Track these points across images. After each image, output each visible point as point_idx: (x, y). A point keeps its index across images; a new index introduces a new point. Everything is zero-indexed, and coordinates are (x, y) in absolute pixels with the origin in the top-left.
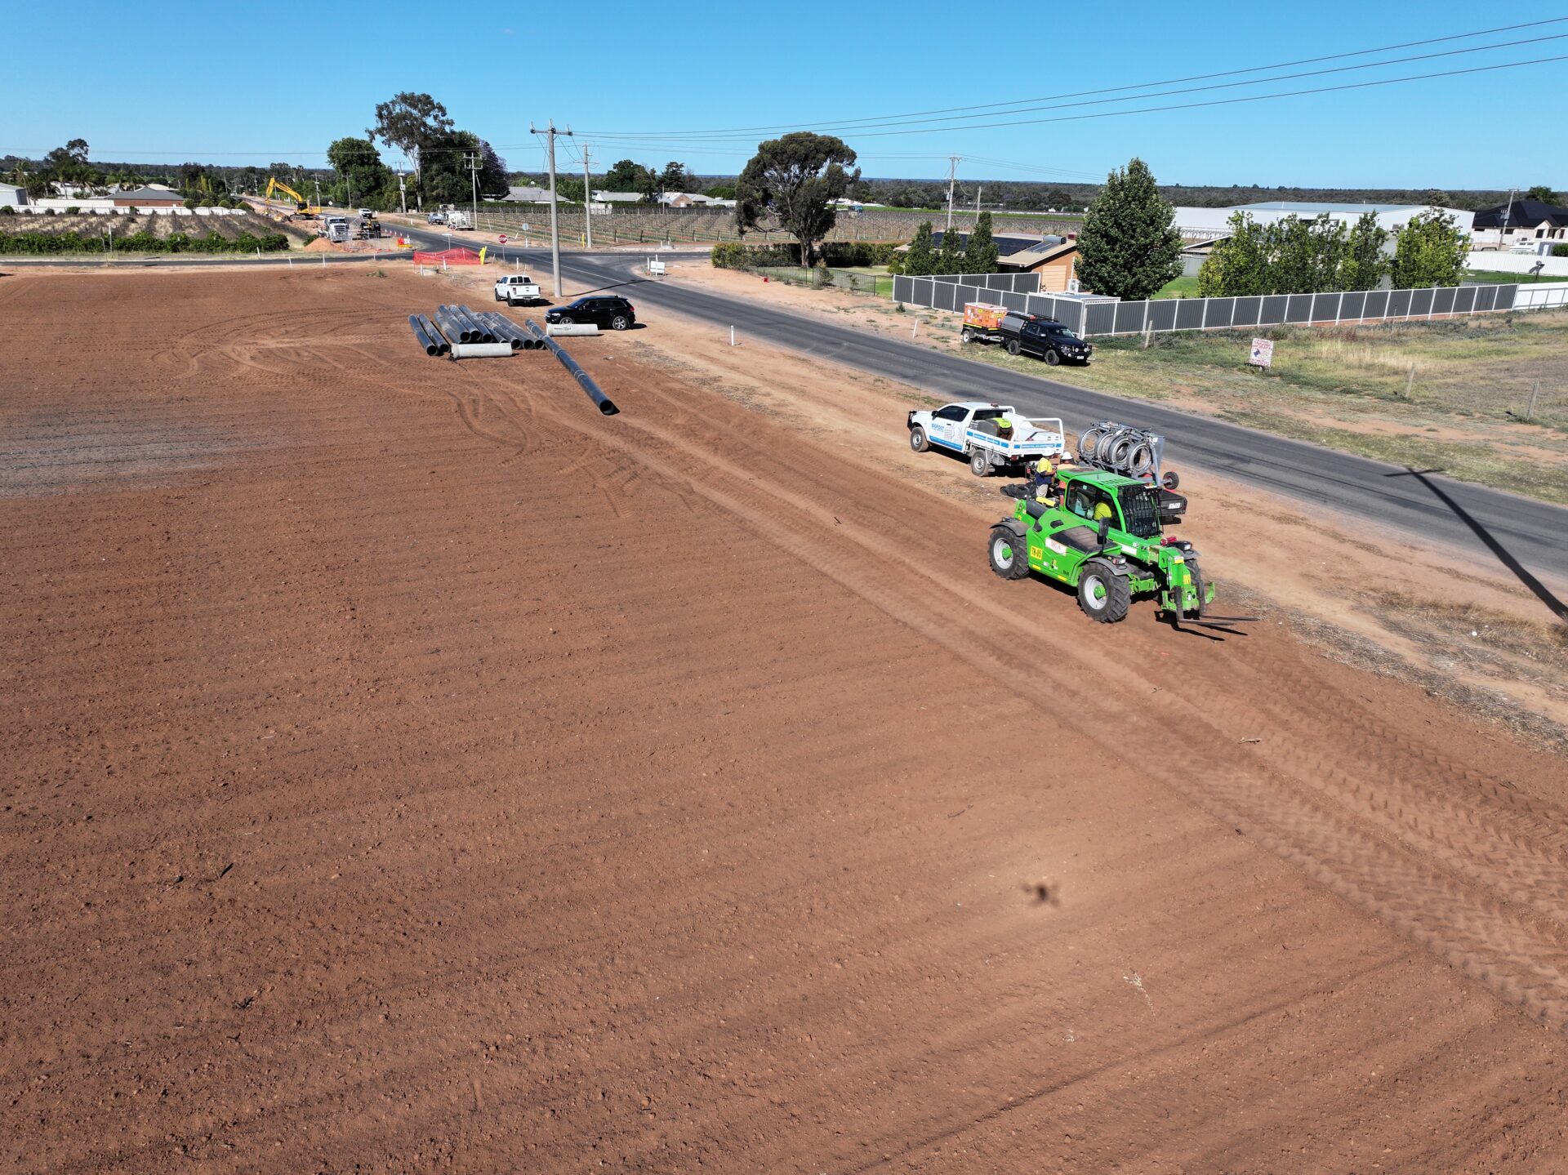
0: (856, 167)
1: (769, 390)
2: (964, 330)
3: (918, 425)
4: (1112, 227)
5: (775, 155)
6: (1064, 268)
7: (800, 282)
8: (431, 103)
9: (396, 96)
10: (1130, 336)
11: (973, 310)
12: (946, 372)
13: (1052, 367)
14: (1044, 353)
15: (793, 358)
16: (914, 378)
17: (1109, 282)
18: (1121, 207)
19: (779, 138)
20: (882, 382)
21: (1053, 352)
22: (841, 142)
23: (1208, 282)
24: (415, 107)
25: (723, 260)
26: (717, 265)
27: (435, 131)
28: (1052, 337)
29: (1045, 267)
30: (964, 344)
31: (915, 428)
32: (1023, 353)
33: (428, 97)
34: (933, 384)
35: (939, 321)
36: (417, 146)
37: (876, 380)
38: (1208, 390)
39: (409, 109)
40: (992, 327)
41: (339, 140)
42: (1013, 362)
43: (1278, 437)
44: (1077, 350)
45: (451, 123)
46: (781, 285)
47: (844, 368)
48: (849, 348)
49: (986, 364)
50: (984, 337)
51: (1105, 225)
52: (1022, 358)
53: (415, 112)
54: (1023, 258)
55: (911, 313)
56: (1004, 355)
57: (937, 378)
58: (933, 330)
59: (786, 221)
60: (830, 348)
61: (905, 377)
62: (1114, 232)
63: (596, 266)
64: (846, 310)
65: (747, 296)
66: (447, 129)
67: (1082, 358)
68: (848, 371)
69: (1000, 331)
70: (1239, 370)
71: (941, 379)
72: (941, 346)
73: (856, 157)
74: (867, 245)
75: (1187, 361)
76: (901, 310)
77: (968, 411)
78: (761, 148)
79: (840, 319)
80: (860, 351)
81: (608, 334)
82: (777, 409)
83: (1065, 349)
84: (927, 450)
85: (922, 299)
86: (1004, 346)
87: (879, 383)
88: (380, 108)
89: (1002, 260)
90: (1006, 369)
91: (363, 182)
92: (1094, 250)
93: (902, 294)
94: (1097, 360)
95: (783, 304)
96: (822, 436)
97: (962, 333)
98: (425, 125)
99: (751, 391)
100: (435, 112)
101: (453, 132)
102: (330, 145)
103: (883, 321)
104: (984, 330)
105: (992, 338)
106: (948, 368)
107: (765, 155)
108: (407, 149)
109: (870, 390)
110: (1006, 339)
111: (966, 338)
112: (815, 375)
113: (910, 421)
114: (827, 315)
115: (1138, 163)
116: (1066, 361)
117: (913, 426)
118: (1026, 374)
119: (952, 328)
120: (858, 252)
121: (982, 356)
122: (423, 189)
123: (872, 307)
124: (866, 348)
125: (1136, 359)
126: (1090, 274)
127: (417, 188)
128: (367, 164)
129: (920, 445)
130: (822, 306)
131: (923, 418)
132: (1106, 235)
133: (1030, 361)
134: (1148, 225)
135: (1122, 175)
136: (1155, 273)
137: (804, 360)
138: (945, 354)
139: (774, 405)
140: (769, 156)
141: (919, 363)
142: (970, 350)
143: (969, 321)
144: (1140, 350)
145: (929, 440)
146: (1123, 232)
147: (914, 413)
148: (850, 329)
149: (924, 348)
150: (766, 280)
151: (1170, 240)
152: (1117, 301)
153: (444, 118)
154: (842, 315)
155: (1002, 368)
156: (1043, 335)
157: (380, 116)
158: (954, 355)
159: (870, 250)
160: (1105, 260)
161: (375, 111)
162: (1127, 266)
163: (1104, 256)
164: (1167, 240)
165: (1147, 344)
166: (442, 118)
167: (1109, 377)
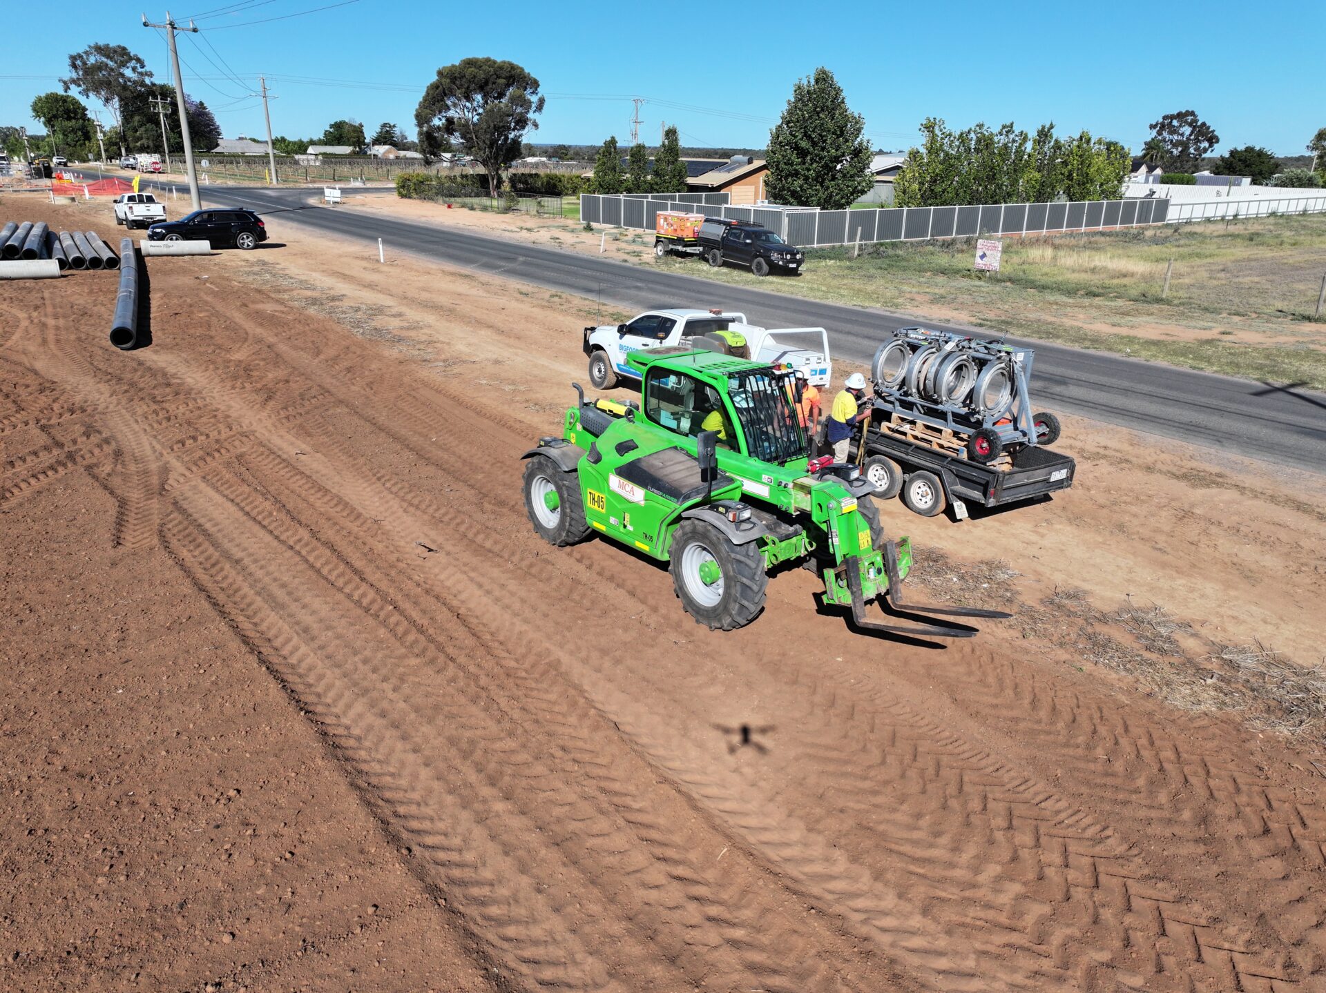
0: (540, 95)
1: (404, 309)
2: (658, 241)
3: (598, 347)
4: (802, 139)
5: (453, 80)
6: (752, 188)
7: (484, 209)
8: (128, 54)
9: (90, 47)
10: (834, 247)
11: (666, 219)
12: (639, 284)
13: (761, 278)
14: (751, 262)
15: (453, 274)
16: (600, 292)
17: (801, 196)
18: (810, 117)
19: (457, 63)
20: (560, 297)
21: (761, 260)
22: (522, 69)
23: (904, 192)
24: (111, 59)
25: (408, 190)
26: (402, 196)
27: (135, 82)
28: (759, 243)
29: (734, 187)
30: (658, 258)
31: (595, 353)
32: (725, 264)
33: (124, 49)
34: (624, 298)
35: (630, 238)
36: (116, 99)
37: (552, 296)
38: (942, 297)
39: (104, 59)
40: (688, 236)
41: (43, 95)
42: (717, 273)
43: (1064, 347)
44: (789, 257)
45: (150, 75)
46: (465, 210)
47: (515, 284)
48: (524, 263)
49: (685, 276)
50: (680, 248)
51: (795, 136)
52: (725, 270)
53: (111, 63)
54: (712, 178)
55: (600, 231)
56: (704, 267)
57: (628, 291)
58: (623, 245)
59: (470, 148)
60: (502, 263)
61: (589, 290)
62: (804, 144)
63: (271, 197)
64: (529, 230)
65: (423, 219)
66: (147, 81)
67: (794, 266)
68: (519, 286)
69: (699, 241)
70: (963, 276)
71: (633, 292)
72: (633, 260)
73: (538, 85)
74: (556, 176)
75: (905, 269)
76: (589, 228)
77: (674, 322)
78: (440, 73)
79: (523, 238)
80: (538, 266)
81: (226, 255)
82: (404, 333)
83: (775, 256)
84: (615, 386)
85: (611, 218)
86: (702, 257)
87: (556, 299)
88: (73, 59)
89: (691, 180)
90: (710, 281)
91: (71, 136)
92: (785, 164)
93: (590, 215)
94: (808, 270)
95: (461, 226)
96: (457, 369)
97: (656, 246)
98: (122, 75)
99: (379, 311)
100: (133, 63)
101: (154, 85)
102: (33, 99)
103: (567, 238)
104: (680, 241)
105: (689, 250)
106: (641, 280)
107: (443, 80)
108: (107, 100)
109: (543, 307)
110: (706, 248)
111: (660, 250)
112: (475, 292)
113: (586, 341)
114: (507, 234)
115: (824, 72)
116: (775, 270)
117: (592, 349)
118: (734, 285)
119: (644, 244)
120: (548, 183)
121: (678, 268)
122: (126, 140)
123: (558, 227)
124: (546, 263)
125: (850, 268)
126: (783, 189)
127: (120, 138)
128: (74, 118)
129: (604, 378)
130: (503, 226)
131: (606, 336)
132: (796, 148)
133: (736, 273)
134: (838, 137)
135: (809, 86)
136: (848, 186)
137: (466, 276)
138: (638, 267)
139: (402, 328)
140: (448, 81)
141: (606, 276)
142: (666, 263)
143: (662, 232)
144: (850, 259)
145: (617, 370)
146: (814, 144)
147: (593, 329)
148: (532, 246)
149: (613, 262)
150: (449, 207)
151: (860, 151)
152: (817, 210)
153: (143, 70)
154: (524, 234)
155: (704, 280)
156: (748, 241)
157: (74, 66)
158: (648, 268)
159: (560, 181)
160: (796, 174)
161: (68, 61)
162: (819, 179)
163: (795, 170)
164: (857, 153)
165: (856, 253)
166: (140, 70)
167: (829, 286)
